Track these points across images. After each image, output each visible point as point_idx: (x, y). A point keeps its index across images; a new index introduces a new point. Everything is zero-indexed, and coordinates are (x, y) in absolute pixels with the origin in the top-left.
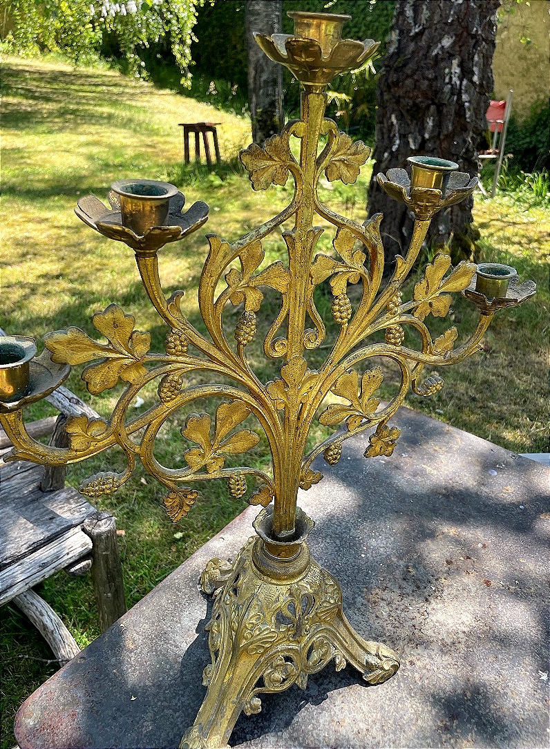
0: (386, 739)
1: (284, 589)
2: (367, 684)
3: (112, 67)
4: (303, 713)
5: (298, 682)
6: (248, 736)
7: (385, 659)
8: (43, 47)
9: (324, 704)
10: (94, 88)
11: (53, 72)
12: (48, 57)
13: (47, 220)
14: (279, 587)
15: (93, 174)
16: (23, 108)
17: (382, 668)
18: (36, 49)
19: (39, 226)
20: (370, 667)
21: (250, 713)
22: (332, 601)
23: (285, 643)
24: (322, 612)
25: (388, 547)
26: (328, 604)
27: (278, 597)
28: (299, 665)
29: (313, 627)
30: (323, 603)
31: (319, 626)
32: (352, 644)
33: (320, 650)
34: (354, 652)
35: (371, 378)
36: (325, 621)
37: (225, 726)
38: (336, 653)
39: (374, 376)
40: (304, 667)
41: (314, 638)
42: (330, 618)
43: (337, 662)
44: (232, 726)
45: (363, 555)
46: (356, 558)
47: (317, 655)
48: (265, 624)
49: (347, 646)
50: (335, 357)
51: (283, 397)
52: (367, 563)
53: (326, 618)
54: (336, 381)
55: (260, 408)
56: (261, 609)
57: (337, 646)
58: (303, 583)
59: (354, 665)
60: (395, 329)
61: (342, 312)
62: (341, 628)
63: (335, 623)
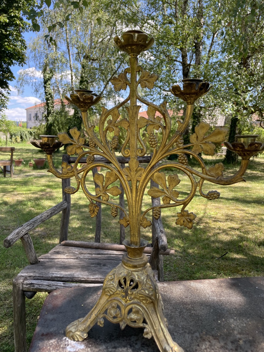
1: (125, 271)
4: (125, 349)
14: (124, 269)
16: (258, 175)
19: (239, 212)
21: (98, 324)
22: (147, 292)
23: (119, 298)
24: (140, 294)
25: (238, 326)
26: (144, 292)
27: (122, 273)
28: (123, 314)
29: (136, 300)
30: (142, 289)
31: (139, 302)
32: (159, 330)
33: (135, 315)
34: (159, 336)
35: (172, 178)
36: (143, 302)
37: (89, 323)
38: (147, 326)
39: (173, 178)
40: (125, 317)
41: (133, 306)
42: (146, 303)
43: (145, 330)
44: (92, 326)
45: (219, 322)
46: (214, 320)
47: (133, 316)
48: (113, 282)
49: (155, 328)
50: (151, 163)
51: (129, 175)
52: (218, 325)
53: (143, 300)
54: (153, 174)
55: (121, 177)
56: (114, 274)
57: (149, 323)
58: (135, 273)
59: (158, 344)
60: (181, 155)
61: (152, 142)
62: (154, 316)
63: (150, 309)
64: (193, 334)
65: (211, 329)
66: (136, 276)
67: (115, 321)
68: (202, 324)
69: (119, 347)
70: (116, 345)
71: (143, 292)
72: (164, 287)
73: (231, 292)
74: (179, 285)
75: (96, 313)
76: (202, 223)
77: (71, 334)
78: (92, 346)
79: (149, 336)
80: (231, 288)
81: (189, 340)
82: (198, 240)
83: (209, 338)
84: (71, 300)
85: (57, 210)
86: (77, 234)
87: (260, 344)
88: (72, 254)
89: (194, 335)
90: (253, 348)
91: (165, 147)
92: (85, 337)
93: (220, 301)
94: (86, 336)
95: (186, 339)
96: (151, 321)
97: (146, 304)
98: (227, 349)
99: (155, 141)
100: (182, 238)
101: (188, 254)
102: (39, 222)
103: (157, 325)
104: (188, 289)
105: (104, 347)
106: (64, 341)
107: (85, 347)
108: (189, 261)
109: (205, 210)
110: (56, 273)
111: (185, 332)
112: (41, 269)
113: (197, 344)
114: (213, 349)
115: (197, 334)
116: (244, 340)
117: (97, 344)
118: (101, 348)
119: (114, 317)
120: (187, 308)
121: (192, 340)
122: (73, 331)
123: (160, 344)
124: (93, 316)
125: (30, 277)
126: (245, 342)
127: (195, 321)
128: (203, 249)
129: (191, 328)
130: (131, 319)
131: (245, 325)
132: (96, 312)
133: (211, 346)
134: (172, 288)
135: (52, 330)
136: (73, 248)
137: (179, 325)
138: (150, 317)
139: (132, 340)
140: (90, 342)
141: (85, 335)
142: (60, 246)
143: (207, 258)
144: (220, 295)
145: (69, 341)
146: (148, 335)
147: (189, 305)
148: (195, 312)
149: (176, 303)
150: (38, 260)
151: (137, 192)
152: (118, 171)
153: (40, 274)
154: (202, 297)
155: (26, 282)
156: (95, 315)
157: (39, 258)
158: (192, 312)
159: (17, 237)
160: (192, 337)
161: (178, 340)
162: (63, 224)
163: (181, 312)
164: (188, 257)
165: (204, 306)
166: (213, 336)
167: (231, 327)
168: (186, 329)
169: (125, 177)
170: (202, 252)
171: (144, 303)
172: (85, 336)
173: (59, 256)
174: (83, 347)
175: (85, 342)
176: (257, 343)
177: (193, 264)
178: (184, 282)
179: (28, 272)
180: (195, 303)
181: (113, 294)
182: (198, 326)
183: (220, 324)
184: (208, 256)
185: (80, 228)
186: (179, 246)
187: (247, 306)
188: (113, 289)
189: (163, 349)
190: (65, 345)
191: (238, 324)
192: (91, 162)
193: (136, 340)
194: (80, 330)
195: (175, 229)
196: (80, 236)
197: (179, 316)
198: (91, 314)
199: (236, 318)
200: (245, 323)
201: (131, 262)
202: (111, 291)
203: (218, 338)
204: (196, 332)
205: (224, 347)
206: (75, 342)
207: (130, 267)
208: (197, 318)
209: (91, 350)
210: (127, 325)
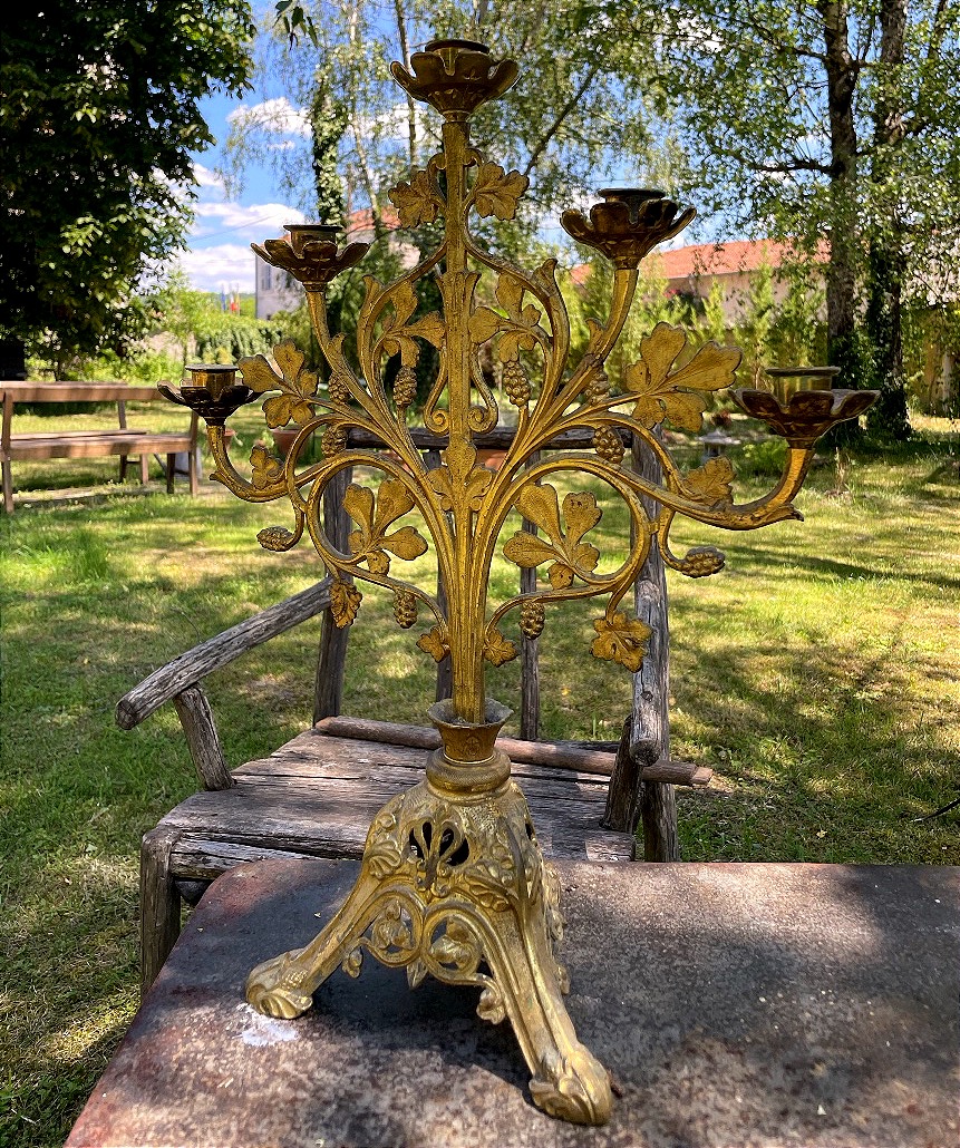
17: (556, 1085)
20: (545, 1071)
21: (345, 968)
22: (493, 873)
23: (409, 887)
24: (471, 877)
25: (824, 1020)
26: (485, 873)
28: (418, 939)
29: (459, 897)
30: (479, 863)
31: (469, 905)
32: (528, 999)
33: (456, 945)
34: (527, 1018)
35: (576, 506)
36: (481, 905)
37: (318, 964)
38: (489, 983)
39: (579, 503)
40: (424, 951)
41: (451, 914)
42: (491, 908)
43: (483, 996)
44: (326, 974)
45: (763, 1000)
46: (745, 994)
47: (449, 948)
48: (394, 836)
49: (517, 992)
50: (513, 454)
51: (448, 494)
52: (755, 1009)
53: (480, 896)
54: (518, 492)
55: (422, 500)
56: (396, 812)
57: (497, 975)
58: (461, 811)
59: (521, 1043)
60: (599, 429)
61: (513, 387)
62: (516, 952)
63: (504, 928)
64: (661, 1029)
65: (728, 1020)
66: (464, 820)
67: (393, 959)
68: (700, 1002)
69: (404, 1047)
70: (398, 1039)
71: (480, 872)
72: (602, 878)
73: (836, 911)
74: (656, 875)
75: (340, 934)
76: (880, 680)
77: (261, 995)
78: (320, 1037)
79: (495, 1017)
80: (839, 897)
81: (640, 1048)
82: (857, 747)
83: (711, 1047)
84: (284, 897)
85: (300, 609)
86: (401, 701)
87: (887, 1083)
88: (344, 765)
89: (662, 1035)
90: (855, 1093)
91: (551, 403)
92: (304, 1008)
93: (788, 934)
94: (305, 1005)
95: (631, 1045)
96: (504, 968)
97: (490, 912)
98: (763, 1085)
99: (521, 386)
100: (792, 734)
101: (810, 796)
102: (236, 649)
103: (522, 983)
104: (684, 892)
105: (358, 1042)
106: (236, 1015)
107: (300, 1037)
108: (809, 823)
109: (897, 630)
110: (285, 822)
111: (634, 1021)
112: (238, 807)
113: (665, 1060)
114: (714, 1083)
115: (675, 1032)
116: (834, 1064)
117: (339, 1032)
118: (347, 1045)
119: (391, 949)
120: (663, 948)
121: (651, 1048)
122: (268, 985)
123: (530, 1044)
124: (333, 943)
125: (198, 830)
126: (834, 1070)
127: (678, 991)
128: (869, 778)
129: (659, 1011)
130: (441, 956)
131: (850, 1018)
132: (340, 931)
133: (710, 1071)
134: (627, 881)
135: (207, 979)
136: (356, 743)
137: (618, 998)
138: (503, 954)
139: (451, 1030)
140: (318, 1025)
141: (304, 999)
142: (314, 734)
143: (883, 815)
144: (794, 916)
145: (255, 1014)
146: (494, 1013)
147: (672, 939)
148: (685, 963)
149: (629, 932)
150: (229, 778)
151: (471, 549)
152: (415, 479)
153: (229, 822)
154: (728, 918)
155: (183, 846)
156: (338, 940)
157: (236, 770)
158: (677, 962)
159: (160, 694)
160: (655, 1038)
161: (605, 1043)
162: (325, 661)
163: (638, 959)
164: (805, 806)
165: (723, 948)
166: (725, 1041)
167: (798, 1020)
168: (640, 1012)
169: (435, 498)
170: (865, 791)
171: (483, 907)
172: (304, 1002)
173: (302, 769)
174: (292, 1035)
175: (303, 1022)
176: (876, 1079)
177: (821, 834)
178: (677, 868)
179: (193, 815)
180: (693, 936)
181: (392, 875)
182: (683, 1006)
183: (764, 1006)
184: (887, 807)
185: (411, 681)
186: (777, 766)
187: (879, 960)
188: (392, 859)
189: (537, 1059)
190: (240, 1025)
191: (828, 1012)
192: (336, 451)
193: (464, 1032)
194: (288, 984)
195: (767, 700)
196: (408, 710)
197: (628, 971)
198: (327, 936)
199: (828, 994)
200: (855, 1013)
201: (450, 773)
202: (384, 862)
203: (742, 1049)
204: (671, 1026)
205: (757, 1080)
206: (272, 1019)
207: (445, 789)
208: (689, 984)
209: (315, 1046)
210: (428, 974)
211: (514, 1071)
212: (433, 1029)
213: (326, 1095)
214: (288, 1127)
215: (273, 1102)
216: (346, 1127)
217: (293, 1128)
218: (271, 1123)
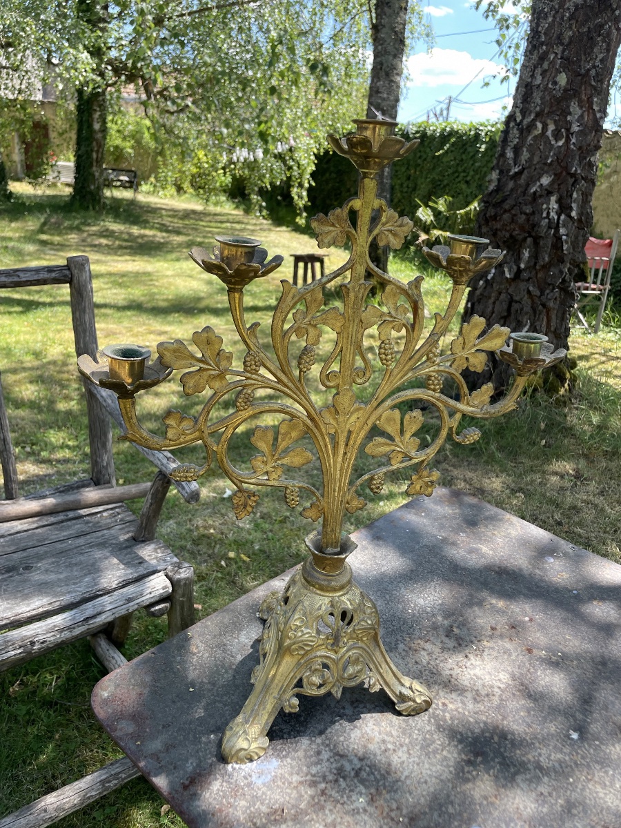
0: (410, 761)
1: (327, 600)
2: (399, 714)
3: (237, 207)
4: (337, 726)
5: (333, 691)
6: (285, 736)
7: (418, 693)
8: (179, 189)
9: (357, 723)
10: (219, 225)
11: (185, 210)
12: (183, 197)
13: (166, 333)
14: (322, 598)
15: (210, 295)
17: (414, 701)
18: (173, 190)
20: (403, 698)
21: (287, 710)
22: (369, 622)
23: (324, 650)
24: (357, 630)
26: (365, 624)
27: (321, 606)
28: (336, 674)
29: (352, 643)
30: (359, 621)
32: (386, 671)
33: (355, 667)
34: (387, 680)
35: (412, 419)
36: (362, 640)
37: (265, 717)
38: (370, 675)
40: (339, 678)
41: (350, 653)
42: (366, 639)
43: (371, 683)
44: (272, 720)
45: (411, 611)
46: (403, 612)
47: (352, 670)
48: (308, 628)
49: (382, 672)
50: (379, 394)
51: (334, 423)
52: (413, 617)
53: (363, 636)
54: (381, 416)
55: (315, 430)
56: (305, 614)
57: (372, 669)
58: (344, 598)
59: (388, 692)
60: (434, 376)
62: (377, 653)
63: (371, 645)
64: (397, 648)
66: (348, 603)
67: (323, 691)
70: (319, 726)
71: (363, 625)
77: (243, 753)
78: (288, 753)
79: (377, 688)
83: (419, 644)
84: (155, 691)
89: (400, 650)
91: (408, 363)
92: (267, 744)
94: (266, 742)
97: (367, 642)
98: (449, 649)
99: (392, 354)
103: (383, 666)
105: (306, 742)
106: (234, 774)
107: (280, 760)
113: (413, 660)
114: (436, 659)
115: (402, 646)
116: (456, 625)
118: (303, 747)
119: (321, 686)
121: (403, 659)
122: (246, 746)
123: (392, 690)
124: (271, 701)
130: (348, 676)
132: (274, 693)
133: (430, 655)
135: (190, 767)
138: (373, 657)
141: (264, 740)
145: (243, 766)
151: (345, 453)
152: (310, 417)
156: (274, 698)
166: (420, 638)
167: (428, 613)
169: (325, 427)
171: (364, 642)
174: (275, 763)
181: (312, 649)
183: (413, 614)
188: (312, 641)
189: (396, 695)
190: (245, 778)
194: (255, 739)
202: (306, 645)
203: (427, 638)
205: (445, 648)
206: (256, 761)
207: (334, 591)
209: (293, 759)
210: (344, 688)
211: (377, 706)
212: (326, 711)
213: (330, 777)
214: (339, 805)
215: (316, 800)
216: (358, 784)
217: (343, 804)
218: (330, 810)
